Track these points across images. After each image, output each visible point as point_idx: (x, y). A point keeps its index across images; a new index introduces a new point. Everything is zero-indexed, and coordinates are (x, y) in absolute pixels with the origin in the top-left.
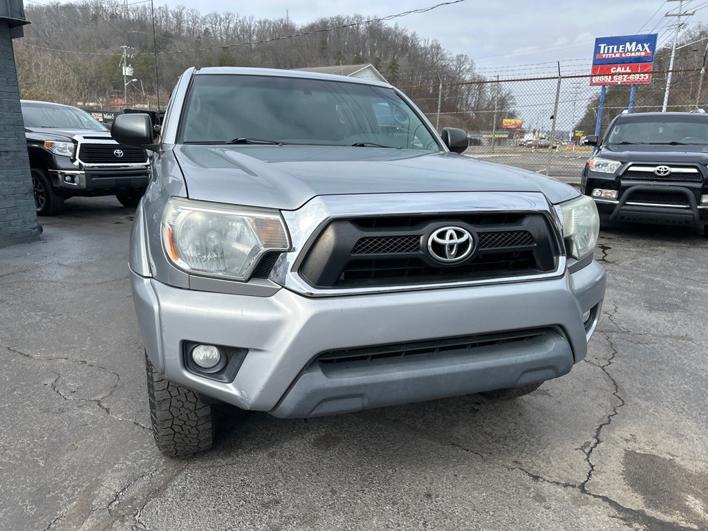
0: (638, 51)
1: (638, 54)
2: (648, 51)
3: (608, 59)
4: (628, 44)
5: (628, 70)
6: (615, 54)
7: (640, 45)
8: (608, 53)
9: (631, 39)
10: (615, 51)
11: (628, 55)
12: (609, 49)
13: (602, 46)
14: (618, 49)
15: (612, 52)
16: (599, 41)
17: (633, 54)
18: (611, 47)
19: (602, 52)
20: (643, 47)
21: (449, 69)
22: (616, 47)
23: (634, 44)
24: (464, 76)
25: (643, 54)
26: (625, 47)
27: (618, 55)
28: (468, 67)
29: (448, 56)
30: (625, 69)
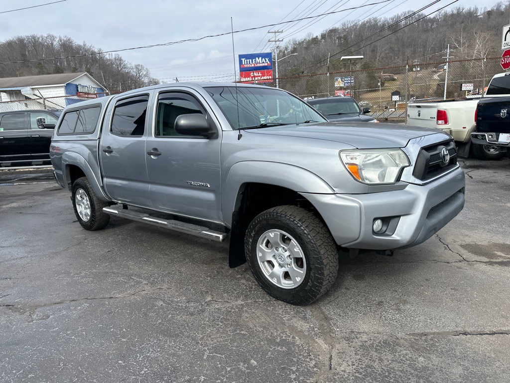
0: (263, 62)
1: (264, 64)
2: (269, 63)
3: (246, 68)
4: (257, 58)
5: (260, 75)
6: (251, 65)
7: (263, 59)
8: (247, 64)
9: (258, 55)
10: (251, 63)
11: (258, 65)
12: (247, 61)
13: (243, 59)
14: (252, 62)
15: (250, 64)
16: (241, 57)
17: (261, 65)
18: (248, 60)
19: (243, 63)
20: (266, 60)
21: (131, 75)
22: (251, 60)
23: (260, 58)
24: (143, 79)
25: (266, 64)
26: (255, 60)
27: (253, 65)
28: (144, 73)
29: (129, 66)
30: (258, 74)
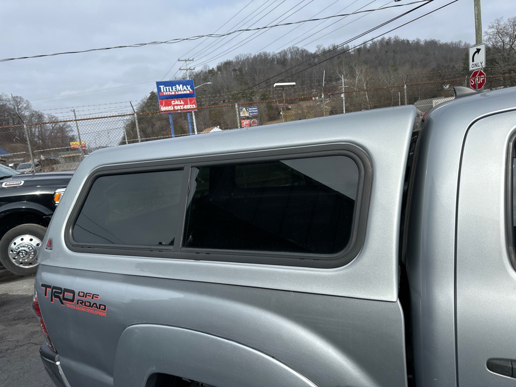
0: (185, 90)
1: (185, 92)
2: (191, 91)
3: (166, 95)
4: (177, 86)
5: (182, 103)
6: (171, 92)
7: (185, 87)
8: (167, 91)
9: (179, 83)
11: (180, 93)
12: (166, 89)
13: (162, 87)
14: (172, 89)
15: (169, 91)
16: (159, 84)
17: (182, 93)
18: (167, 88)
19: (162, 91)
20: (187, 88)
21: (7, 107)
22: (170, 88)
23: (181, 85)
25: (188, 92)
26: (176, 88)
27: (173, 93)
29: (4, 98)
30: (180, 102)
